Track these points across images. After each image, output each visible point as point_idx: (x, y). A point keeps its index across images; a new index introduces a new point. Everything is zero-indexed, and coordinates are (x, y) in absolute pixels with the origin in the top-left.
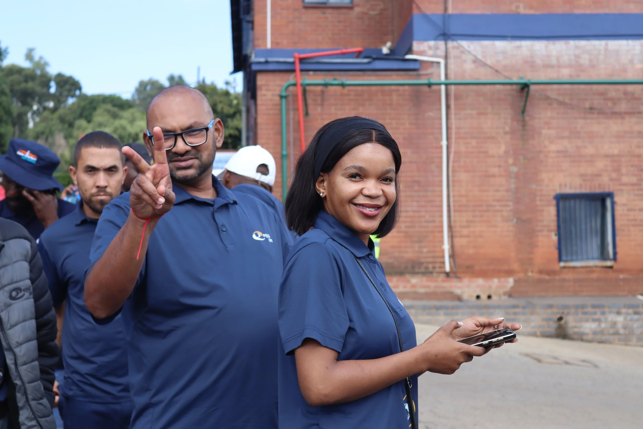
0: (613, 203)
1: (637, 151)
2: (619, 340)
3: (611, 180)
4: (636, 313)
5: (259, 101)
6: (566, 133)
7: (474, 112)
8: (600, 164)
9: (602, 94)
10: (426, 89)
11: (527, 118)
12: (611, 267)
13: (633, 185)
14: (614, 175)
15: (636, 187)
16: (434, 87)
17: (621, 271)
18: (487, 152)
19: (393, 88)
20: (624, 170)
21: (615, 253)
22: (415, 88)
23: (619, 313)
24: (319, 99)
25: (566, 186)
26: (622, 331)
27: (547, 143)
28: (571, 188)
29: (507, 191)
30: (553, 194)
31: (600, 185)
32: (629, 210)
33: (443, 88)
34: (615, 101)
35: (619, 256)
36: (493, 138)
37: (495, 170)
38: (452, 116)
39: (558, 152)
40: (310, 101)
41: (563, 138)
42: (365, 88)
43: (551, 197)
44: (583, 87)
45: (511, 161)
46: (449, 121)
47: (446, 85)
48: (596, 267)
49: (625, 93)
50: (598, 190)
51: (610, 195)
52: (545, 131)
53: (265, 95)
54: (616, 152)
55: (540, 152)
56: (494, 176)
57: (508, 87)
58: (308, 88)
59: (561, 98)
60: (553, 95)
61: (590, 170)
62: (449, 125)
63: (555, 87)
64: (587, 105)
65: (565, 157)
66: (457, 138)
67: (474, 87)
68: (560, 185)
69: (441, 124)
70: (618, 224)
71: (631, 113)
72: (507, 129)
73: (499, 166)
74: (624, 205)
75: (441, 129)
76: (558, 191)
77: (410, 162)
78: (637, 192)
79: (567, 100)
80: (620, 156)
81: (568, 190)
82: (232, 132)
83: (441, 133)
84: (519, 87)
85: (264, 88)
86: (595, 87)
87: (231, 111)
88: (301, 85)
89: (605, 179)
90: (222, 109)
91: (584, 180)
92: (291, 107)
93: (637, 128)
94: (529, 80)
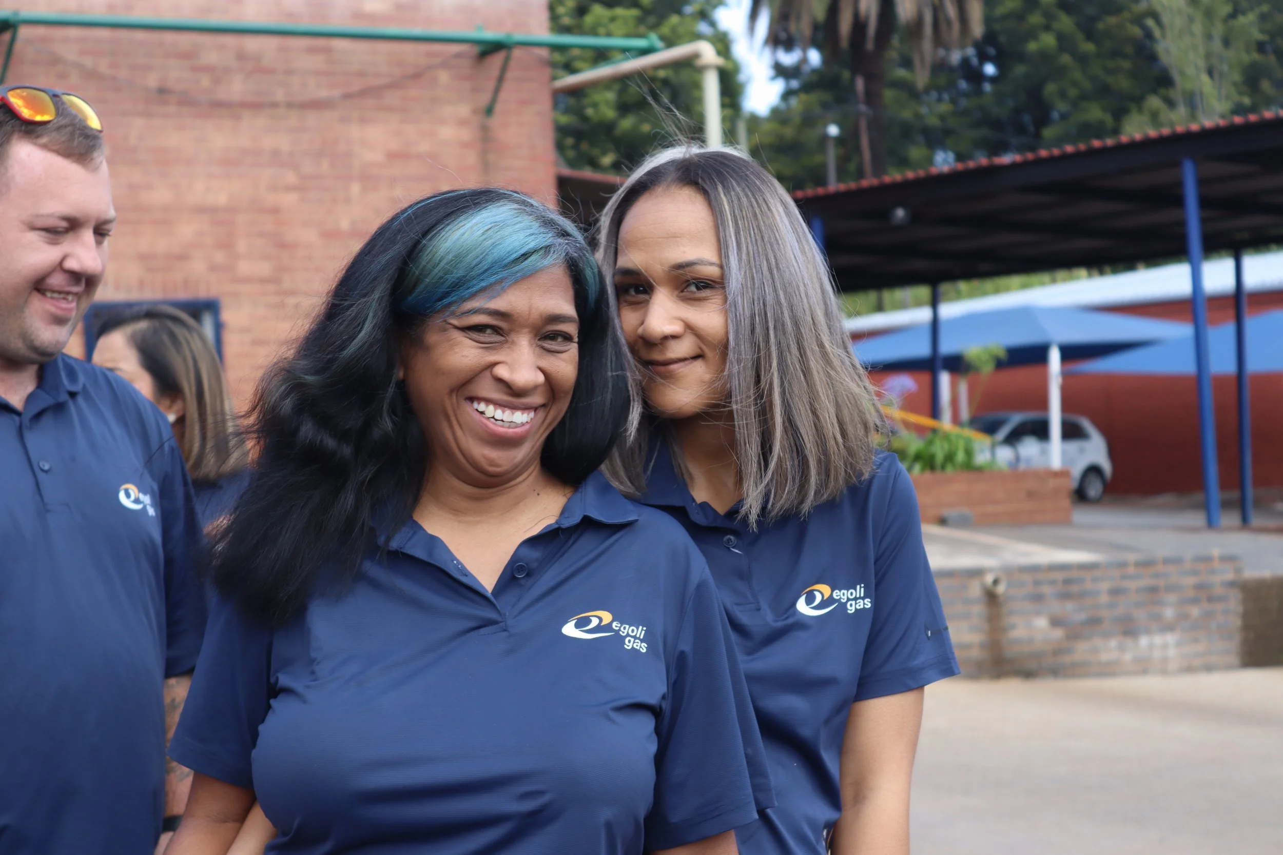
0: (219, 327)
1: (271, 199)
3: (213, 268)
8: (187, 230)
9: (188, 55)
13: (264, 281)
14: (220, 257)
15: (270, 288)
20: (242, 246)
28: (117, 287)
31: (186, 280)
32: (256, 343)
34: (218, 74)
44: (140, 35)
49: (241, 56)
51: (212, 307)
54: (222, 199)
59: (88, 62)
60: (70, 53)
61: (162, 244)
63: (73, 32)
64: (152, 81)
71: (256, 106)
74: (244, 330)
78: (272, 299)
79: (104, 68)
80: (231, 209)
81: (110, 294)
86: (169, 37)
89: (198, 267)
91: (149, 269)
93: (268, 142)
94: (16, 13)
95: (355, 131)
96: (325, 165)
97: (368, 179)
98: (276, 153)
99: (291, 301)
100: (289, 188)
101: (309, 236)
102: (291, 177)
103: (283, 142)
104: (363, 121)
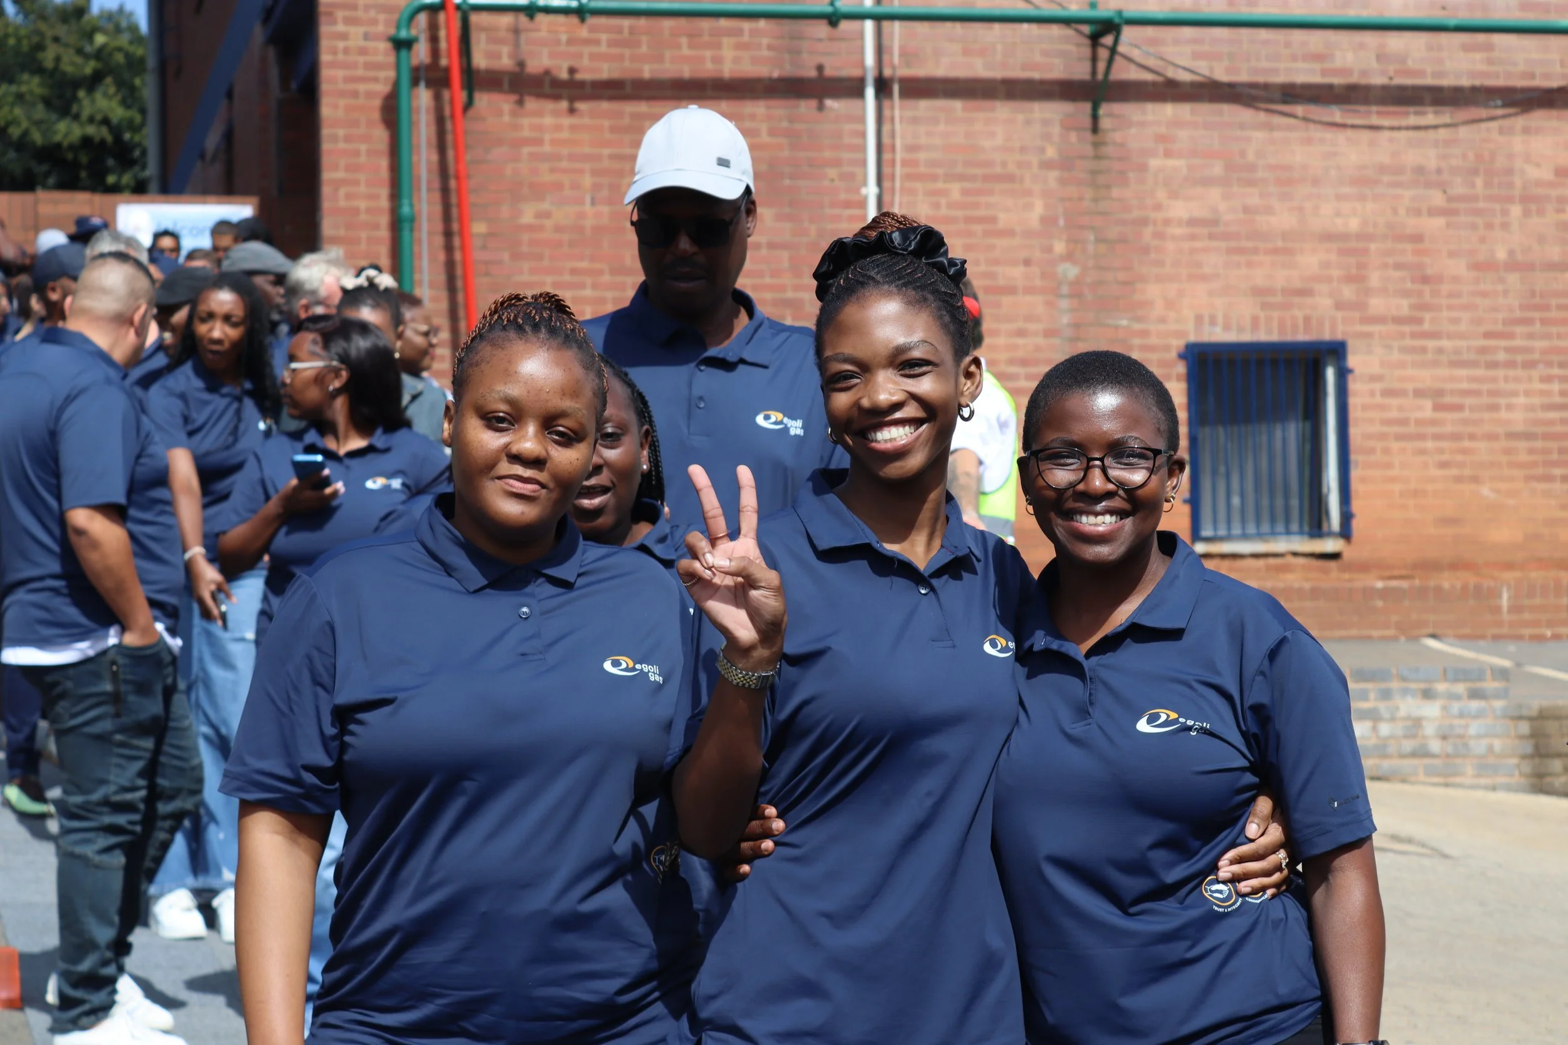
0: (1343, 374)
1: (1412, 224)
2: (1430, 772)
4: (1475, 694)
5: (325, 57)
6: (1217, 169)
7: (957, 105)
8: (1310, 260)
9: (1319, 57)
10: (821, 29)
11: (1105, 123)
12: (1335, 556)
13: (1398, 320)
14: (1348, 292)
15: (1407, 329)
16: (845, 25)
17: (1363, 567)
18: (993, 220)
19: (723, 22)
20: (1375, 279)
21: (1347, 517)
22: (788, 26)
23: (1428, 694)
24: (505, 50)
25: (1213, 322)
26: (1435, 746)
27: (1161, 195)
28: (1227, 327)
29: (1049, 333)
30: (1178, 344)
31: (1307, 320)
32: (1388, 393)
33: (869, 25)
35: (1356, 525)
36: (1010, 178)
37: (1016, 274)
38: (897, 113)
39: (1192, 222)
40: (480, 61)
41: (1207, 182)
42: (642, 22)
43: (1173, 354)
44: (1263, 34)
45: (1060, 247)
46: (886, 128)
47: (878, 18)
48: (1295, 554)
49: (1383, 57)
50: (1301, 337)
51: (1336, 351)
52: (1154, 163)
53: (344, 36)
54: (1354, 224)
55: (1144, 222)
56: (1011, 290)
57: (1056, 30)
58: (474, 18)
60: (1180, 55)
61: (1282, 277)
62: (886, 140)
63: (1188, 32)
65: (1211, 237)
66: (908, 177)
67: (958, 28)
68: (1199, 319)
69: (863, 135)
70: (1354, 431)
72: (1051, 153)
73: (1027, 262)
74: (1375, 378)
75: (863, 149)
76: (1193, 338)
77: (771, 246)
78: (1409, 342)
79: (1221, 75)
80: (1362, 236)
81: (1218, 335)
82: (91, 130)
83: (864, 163)
84: (1087, 29)
85: (340, 14)
86: (1298, 35)
87: (89, 68)
88: (458, 7)
89: (1323, 303)
90: (58, 59)
91: (1264, 306)
92: (422, 74)
93: (1411, 158)
94: (1120, 13)
95: (1518, 143)
96: (1479, 182)
97: (1531, 200)
98: (1420, 170)
99: (1431, 344)
100: (1433, 212)
101: (1458, 267)
102: (1437, 198)
103: (1430, 158)
104: (1526, 131)
